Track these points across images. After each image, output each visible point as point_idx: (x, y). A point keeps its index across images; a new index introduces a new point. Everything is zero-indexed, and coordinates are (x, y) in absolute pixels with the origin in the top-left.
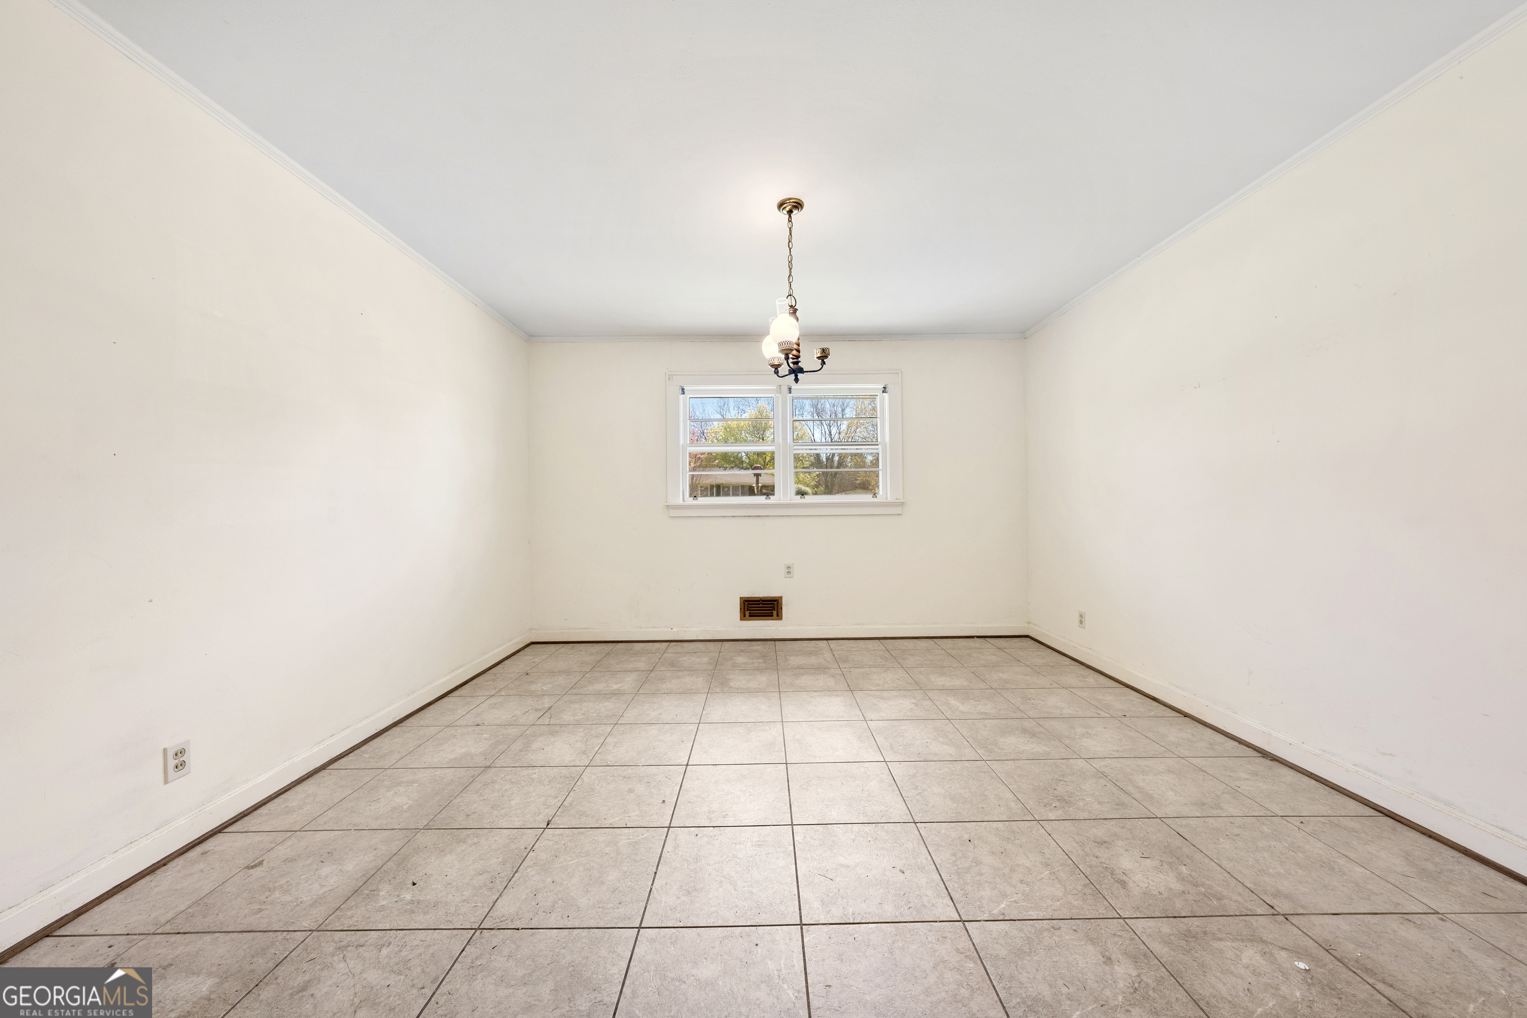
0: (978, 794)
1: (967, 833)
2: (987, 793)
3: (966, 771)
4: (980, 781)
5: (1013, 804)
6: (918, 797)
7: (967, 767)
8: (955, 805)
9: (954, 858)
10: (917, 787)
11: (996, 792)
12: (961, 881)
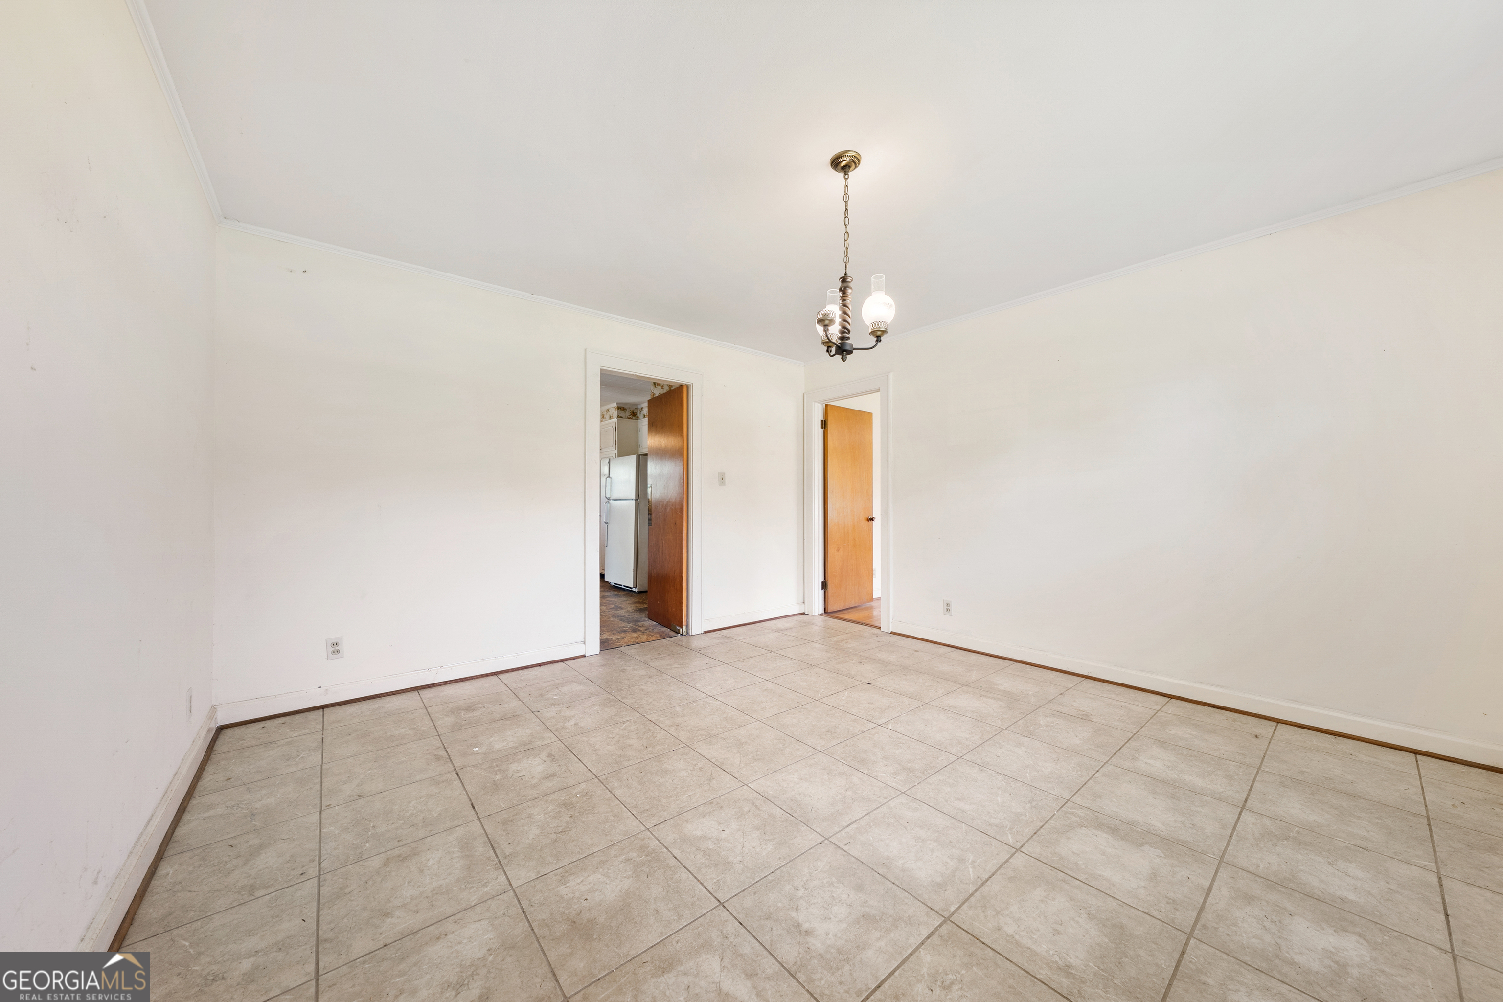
0: (647, 783)
1: (649, 751)
2: (640, 787)
3: (664, 804)
4: (647, 798)
5: (616, 784)
6: (695, 762)
7: (665, 811)
8: (663, 767)
9: (654, 735)
10: (701, 770)
11: (631, 791)
12: (647, 728)
